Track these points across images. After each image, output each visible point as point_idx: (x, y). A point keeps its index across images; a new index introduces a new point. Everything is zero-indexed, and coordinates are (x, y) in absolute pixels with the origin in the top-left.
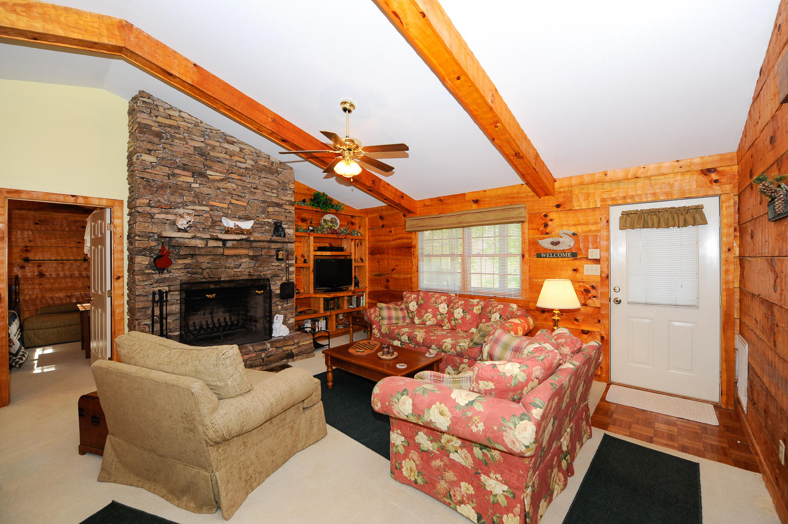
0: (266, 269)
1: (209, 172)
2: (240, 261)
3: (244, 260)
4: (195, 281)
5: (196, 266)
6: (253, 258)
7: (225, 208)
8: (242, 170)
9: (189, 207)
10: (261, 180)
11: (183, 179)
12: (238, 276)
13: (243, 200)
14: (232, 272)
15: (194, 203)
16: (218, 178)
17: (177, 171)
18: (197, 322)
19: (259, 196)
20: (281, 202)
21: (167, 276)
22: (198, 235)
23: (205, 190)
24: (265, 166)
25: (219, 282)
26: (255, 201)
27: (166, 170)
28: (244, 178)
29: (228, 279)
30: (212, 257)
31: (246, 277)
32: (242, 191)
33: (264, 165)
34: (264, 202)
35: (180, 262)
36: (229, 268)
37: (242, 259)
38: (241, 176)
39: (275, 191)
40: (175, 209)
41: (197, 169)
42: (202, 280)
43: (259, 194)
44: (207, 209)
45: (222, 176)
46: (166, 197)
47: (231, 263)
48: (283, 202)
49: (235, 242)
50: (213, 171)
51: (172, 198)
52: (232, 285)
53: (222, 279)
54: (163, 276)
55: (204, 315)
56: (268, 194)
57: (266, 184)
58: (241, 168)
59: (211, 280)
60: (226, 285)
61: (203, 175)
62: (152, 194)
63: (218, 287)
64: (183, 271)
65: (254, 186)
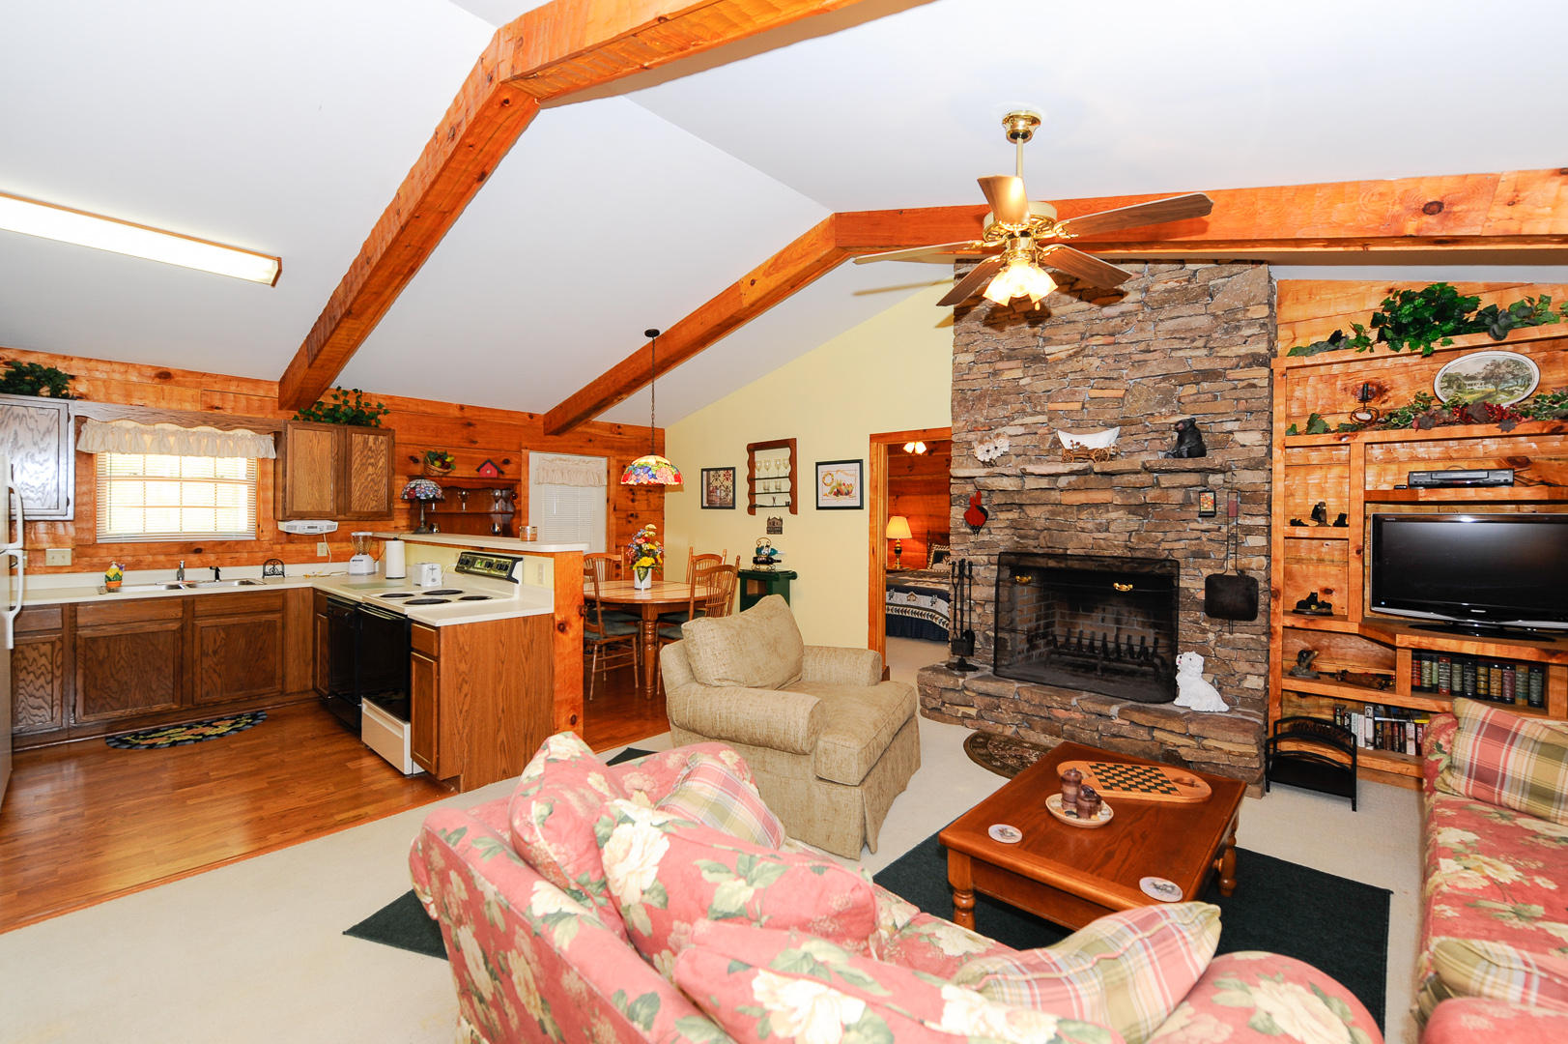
0: (1171, 536)
1: (1048, 350)
2: (1105, 516)
3: (1113, 515)
4: (1024, 550)
5: (1026, 524)
6: (1133, 509)
7: (1077, 411)
8: (1113, 323)
9: (1016, 422)
10: (1159, 328)
11: (1007, 375)
12: (1100, 548)
13: (1115, 384)
14: (1087, 539)
15: (1024, 413)
16: (1063, 355)
17: (1000, 365)
18: (1087, 632)
19: (1156, 366)
20: (1217, 365)
21: (987, 538)
22: (1030, 469)
23: (1040, 386)
24: (1171, 291)
25: (1065, 557)
26: (1144, 381)
27: (987, 368)
28: (1119, 338)
29: (1081, 552)
30: (1050, 507)
31: (1118, 552)
32: (1114, 366)
33: (1166, 291)
34: (1166, 377)
35: (1002, 516)
36: (1083, 530)
37: (1108, 511)
38: (1112, 335)
39: (1200, 343)
40: (996, 428)
41: (1027, 350)
42: (1035, 551)
43: (1155, 363)
44: (1043, 418)
45: (1070, 349)
46: (985, 412)
47: (1086, 520)
48: (1226, 364)
50: (1057, 345)
51: (992, 413)
52: (1091, 566)
53: (1069, 552)
54: (981, 538)
55: (1103, 620)
56: (1181, 353)
57: (1173, 333)
58: (1113, 318)
59: (1050, 551)
60: (1076, 565)
61: (1038, 358)
62: (968, 412)
63: (1063, 565)
64: (1007, 531)
65: (1143, 346)
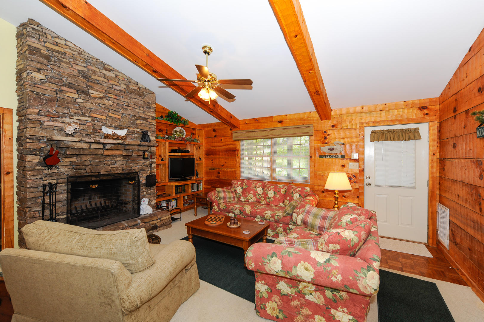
0: (135, 165)
1: (90, 91)
2: (116, 159)
3: (118, 159)
4: (79, 175)
5: (80, 163)
6: (125, 157)
7: (104, 120)
8: (117, 92)
9: (75, 117)
10: (131, 100)
11: (69, 95)
12: (114, 170)
13: (118, 114)
14: (109, 168)
15: (78, 114)
16: (98, 96)
17: (63, 88)
18: (78, 206)
19: (130, 111)
20: (146, 117)
21: (56, 171)
22: (83, 139)
23: (88, 105)
24: (135, 90)
25: (99, 175)
26: (127, 115)
27: (54, 87)
28: (118, 98)
29: (106, 173)
30: (93, 156)
31: (121, 172)
32: (117, 107)
33: (134, 89)
34: (133, 116)
35: (66, 160)
36: (107, 164)
38: (116, 96)
39: (142, 109)
40: (62, 118)
41: (80, 87)
42: (85, 174)
43: (130, 110)
44: (89, 119)
45: (101, 95)
46: (54, 108)
47: (108, 161)
48: (148, 117)
49: (113, 145)
50: (95, 91)
51: (60, 110)
52: (109, 178)
53: (102, 173)
54: (52, 171)
55: (83, 200)
56: (137, 110)
57: (135, 103)
58: (116, 90)
59: (93, 174)
60: (104, 178)
61: (86, 93)
62: (42, 105)
63: (98, 179)
64: (69, 167)
65: (126, 104)
